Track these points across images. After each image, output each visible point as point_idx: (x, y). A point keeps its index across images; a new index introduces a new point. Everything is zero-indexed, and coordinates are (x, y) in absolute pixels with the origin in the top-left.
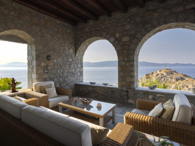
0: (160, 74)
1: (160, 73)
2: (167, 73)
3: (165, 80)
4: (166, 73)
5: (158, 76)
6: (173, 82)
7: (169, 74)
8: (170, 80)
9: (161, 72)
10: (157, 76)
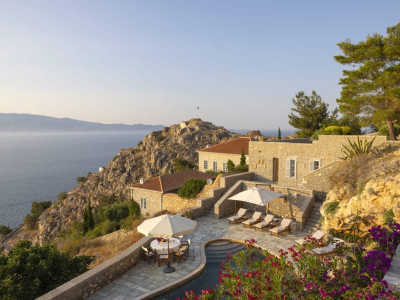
0: (189, 130)
1: (187, 127)
2: (201, 126)
3: (200, 139)
4: (199, 126)
5: (185, 134)
6: (214, 140)
7: (204, 128)
8: (209, 139)
9: (189, 126)
10: (183, 133)
